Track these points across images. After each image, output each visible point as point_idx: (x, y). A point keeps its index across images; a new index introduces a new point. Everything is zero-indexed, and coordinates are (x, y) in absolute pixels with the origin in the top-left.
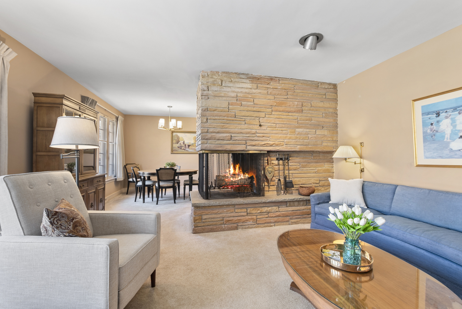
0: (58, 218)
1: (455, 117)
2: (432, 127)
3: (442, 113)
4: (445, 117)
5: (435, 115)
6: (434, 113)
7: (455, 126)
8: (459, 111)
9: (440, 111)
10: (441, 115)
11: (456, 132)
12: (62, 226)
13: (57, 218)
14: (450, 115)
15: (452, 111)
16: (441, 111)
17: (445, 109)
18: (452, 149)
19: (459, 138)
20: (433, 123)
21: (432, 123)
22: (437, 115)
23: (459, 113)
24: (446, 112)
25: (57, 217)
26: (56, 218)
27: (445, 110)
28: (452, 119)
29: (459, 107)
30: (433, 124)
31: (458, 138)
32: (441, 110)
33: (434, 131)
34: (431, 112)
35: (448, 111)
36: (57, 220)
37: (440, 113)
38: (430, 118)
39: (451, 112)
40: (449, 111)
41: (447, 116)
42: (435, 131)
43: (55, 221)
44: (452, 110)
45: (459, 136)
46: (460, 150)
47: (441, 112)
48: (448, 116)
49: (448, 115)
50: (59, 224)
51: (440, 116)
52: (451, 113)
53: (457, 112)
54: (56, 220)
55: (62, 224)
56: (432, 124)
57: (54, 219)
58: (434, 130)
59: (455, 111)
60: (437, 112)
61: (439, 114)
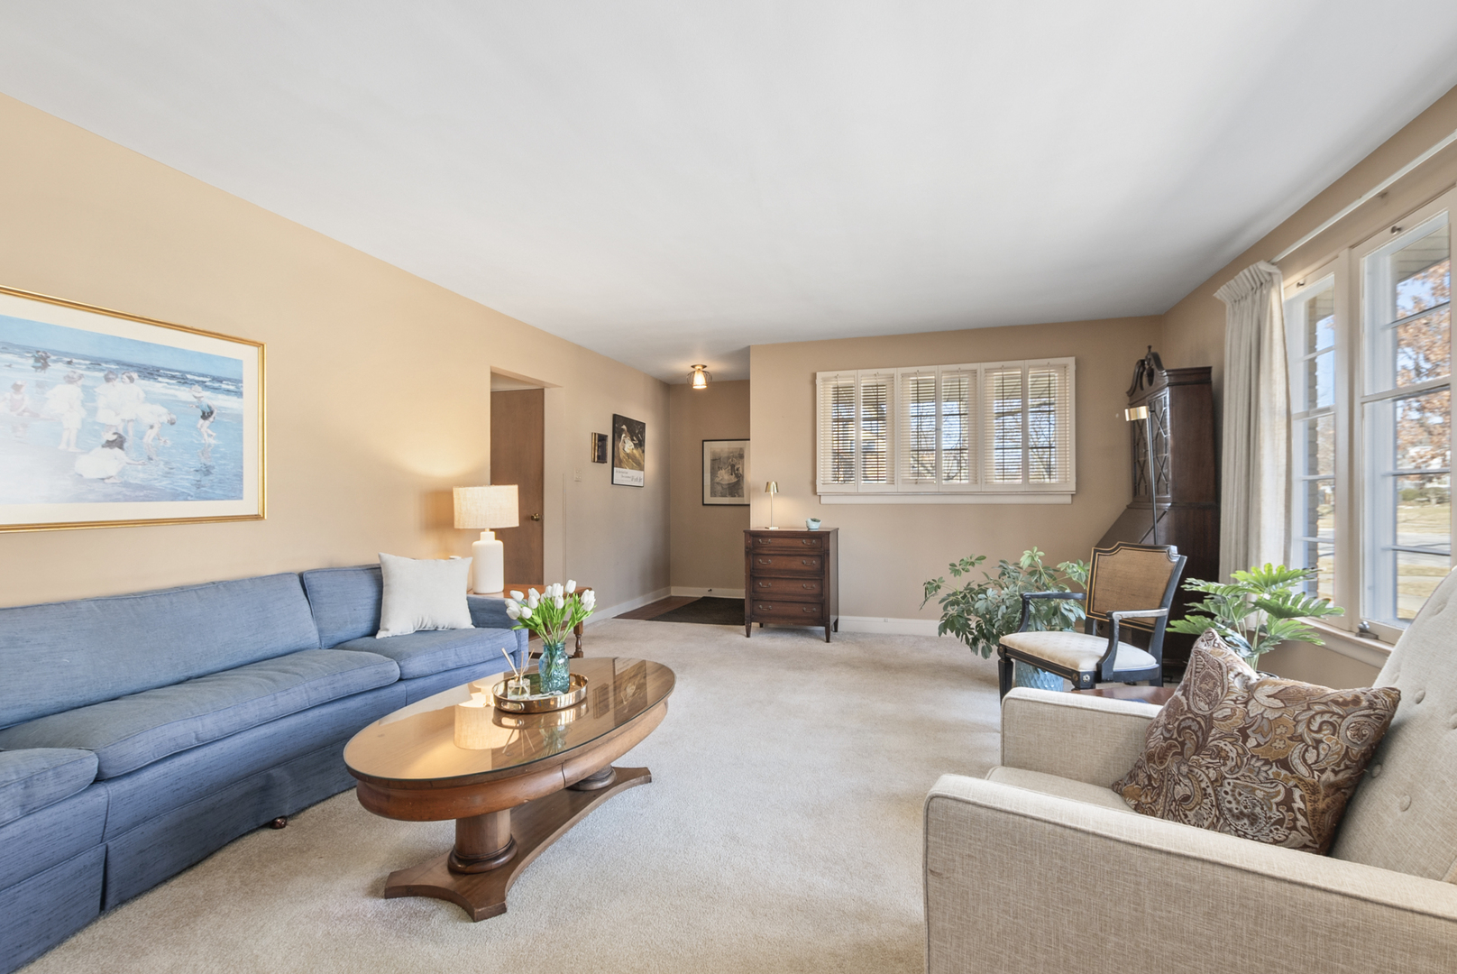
0: (1339, 721)
1: (95, 387)
2: (18, 397)
3: (55, 361)
4: (65, 378)
5: (31, 361)
6: (28, 352)
7: (93, 412)
8: (106, 372)
9: (49, 354)
10: (53, 366)
11: (96, 427)
12: (1316, 748)
13: (1335, 718)
14: (81, 377)
15: (85, 364)
16: (54, 355)
17: (67, 353)
18: (81, 476)
19: (103, 446)
20: (21, 386)
21: (19, 383)
22: (39, 364)
23: (107, 379)
24: (70, 363)
25: (1338, 714)
26: (1334, 713)
27: (66, 357)
28: (84, 388)
29: (106, 362)
30: (23, 390)
31: (100, 446)
32: (55, 353)
33: (24, 411)
34: (18, 346)
35: (76, 363)
36: (1331, 723)
37: (48, 360)
38: (10, 366)
39: (84, 367)
40: (79, 364)
41: (71, 374)
42: (26, 414)
43: (1319, 719)
44: (88, 362)
45: (104, 442)
46: (103, 479)
47: (53, 358)
48: (75, 376)
49: (75, 373)
50: (1318, 736)
51: (48, 370)
52: (85, 370)
53: (101, 374)
54: (1326, 717)
55: (1321, 746)
56: (17, 388)
57: (1322, 713)
58: (23, 408)
59: (95, 370)
60: (38, 352)
61: (46, 363)
